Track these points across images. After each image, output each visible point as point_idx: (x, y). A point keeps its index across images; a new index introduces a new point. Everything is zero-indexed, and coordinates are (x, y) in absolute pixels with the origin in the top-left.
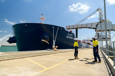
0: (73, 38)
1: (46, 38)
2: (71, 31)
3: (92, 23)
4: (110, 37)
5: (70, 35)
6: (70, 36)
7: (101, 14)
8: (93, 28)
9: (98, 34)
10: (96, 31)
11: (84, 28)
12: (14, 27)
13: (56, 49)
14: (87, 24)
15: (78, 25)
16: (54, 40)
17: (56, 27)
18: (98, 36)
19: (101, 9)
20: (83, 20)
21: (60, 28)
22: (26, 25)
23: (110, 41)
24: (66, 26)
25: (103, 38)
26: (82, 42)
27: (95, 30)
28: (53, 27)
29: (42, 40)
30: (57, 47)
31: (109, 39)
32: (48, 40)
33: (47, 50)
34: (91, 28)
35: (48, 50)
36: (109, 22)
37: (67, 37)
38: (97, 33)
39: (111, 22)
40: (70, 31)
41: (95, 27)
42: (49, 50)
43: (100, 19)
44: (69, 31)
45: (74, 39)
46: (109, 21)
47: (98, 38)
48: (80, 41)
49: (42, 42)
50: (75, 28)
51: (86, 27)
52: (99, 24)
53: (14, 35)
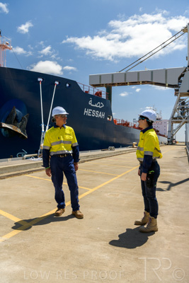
0: (106, 117)
1: (17, 116)
2: (100, 93)
3: (166, 71)
5: (96, 106)
6: (96, 109)
8: (170, 86)
9: (183, 103)
10: (176, 94)
11: (143, 83)
14: (152, 72)
15: (126, 74)
16: (45, 124)
17: (49, 79)
18: (183, 109)
26: (134, 127)
27: (176, 90)
28: (40, 79)
29: (4, 125)
32: (25, 123)
33: (20, 156)
34: (164, 85)
35: (26, 156)
37: (87, 112)
38: (180, 100)
40: (96, 91)
41: (177, 83)
44: (92, 91)
47: (181, 114)
48: (127, 124)
49: (3, 130)
50: (119, 84)
51: (150, 80)
52: (186, 74)
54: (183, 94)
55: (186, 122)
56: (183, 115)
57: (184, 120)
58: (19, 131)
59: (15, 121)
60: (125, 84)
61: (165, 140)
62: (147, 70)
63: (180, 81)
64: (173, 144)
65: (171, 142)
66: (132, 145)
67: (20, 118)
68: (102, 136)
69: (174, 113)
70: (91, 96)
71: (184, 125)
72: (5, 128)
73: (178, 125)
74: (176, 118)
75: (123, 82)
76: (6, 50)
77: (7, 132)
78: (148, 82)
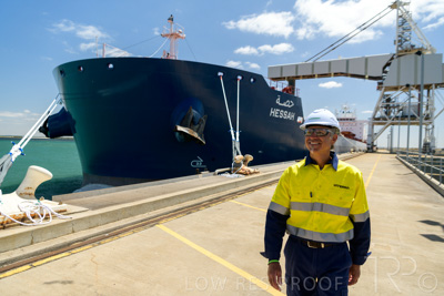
0: (296, 118)
1: (193, 118)
2: (290, 90)
3: (367, 59)
4: (432, 114)
5: (284, 105)
6: (284, 109)
7: (403, 23)
8: (370, 78)
9: (389, 100)
10: (379, 88)
11: (336, 74)
12: (61, 72)
13: (246, 168)
14: (348, 61)
15: (313, 65)
17: (231, 74)
18: (387, 107)
19: (405, 4)
20: (332, 48)
21: (246, 75)
22: (111, 66)
23: (430, 126)
24: (270, 69)
25: (404, 117)
27: (380, 84)
28: (220, 74)
29: (180, 128)
30: (250, 158)
31: (427, 118)
32: (203, 126)
34: (363, 77)
36: (433, 54)
37: (274, 113)
38: (384, 96)
39: (440, 56)
40: (285, 86)
41: (380, 74)
42: (220, 173)
43: (401, 41)
44: (280, 86)
45: (299, 119)
46: (432, 50)
47: (386, 113)
49: (177, 134)
50: (304, 77)
51: (344, 71)
52: (394, 62)
53: (63, 105)
54: (388, 89)
55: (393, 124)
56: (389, 114)
57: (389, 121)
58: (196, 135)
59: (192, 124)
60: (312, 76)
61: (364, 146)
62: (341, 58)
63: (384, 72)
64: (373, 152)
65: (371, 149)
67: (197, 121)
68: (291, 142)
69: (376, 112)
70: (279, 93)
71: (389, 127)
72: (181, 132)
73: (381, 127)
74: (378, 119)
76: (178, 39)
77: (183, 137)
78: (342, 74)
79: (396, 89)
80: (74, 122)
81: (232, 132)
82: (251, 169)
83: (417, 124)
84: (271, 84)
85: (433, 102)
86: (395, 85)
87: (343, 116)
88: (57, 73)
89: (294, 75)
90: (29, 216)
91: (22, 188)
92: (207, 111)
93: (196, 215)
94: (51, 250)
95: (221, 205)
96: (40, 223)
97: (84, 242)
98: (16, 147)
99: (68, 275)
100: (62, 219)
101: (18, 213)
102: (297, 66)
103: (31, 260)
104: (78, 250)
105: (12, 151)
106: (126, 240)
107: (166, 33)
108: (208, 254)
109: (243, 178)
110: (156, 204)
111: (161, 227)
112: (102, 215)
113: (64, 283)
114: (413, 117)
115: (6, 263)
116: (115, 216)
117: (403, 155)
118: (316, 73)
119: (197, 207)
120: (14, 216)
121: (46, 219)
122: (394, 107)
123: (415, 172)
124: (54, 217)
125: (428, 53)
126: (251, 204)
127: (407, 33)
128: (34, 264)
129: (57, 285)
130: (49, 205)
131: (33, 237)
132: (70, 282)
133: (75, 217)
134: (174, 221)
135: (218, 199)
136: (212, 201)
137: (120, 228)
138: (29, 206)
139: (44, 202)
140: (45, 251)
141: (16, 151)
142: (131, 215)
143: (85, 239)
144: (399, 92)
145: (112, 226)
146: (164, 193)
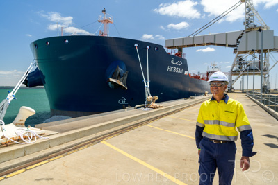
0: (184, 72)
1: (119, 73)
2: (180, 54)
3: (227, 34)
4: (268, 68)
5: (176, 64)
6: (176, 66)
7: (249, 11)
8: (229, 46)
9: (241, 60)
10: (234, 52)
11: (208, 44)
12: (35, 46)
13: (154, 104)
14: (215, 35)
15: (193, 38)
17: (143, 45)
18: (240, 64)
20: (205, 27)
21: (152, 45)
22: (67, 41)
23: (267, 75)
24: (166, 41)
25: (251, 70)
26: (203, 79)
27: (235, 49)
28: (136, 45)
29: (111, 80)
30: (156, 98)
31: (265, 70)
32: (126, 78)
34: (225, 45)
35: (136, 107)
36: (268, 31)
37: (170, 69)
38: (238, 57)
39: (273, 31)
40: (176, 52)
41: (235, 44)
42: (138, 108)
43: (248, 22)
44: (174, 52)
45: (186, 73)
46: (267, 28)
47: (239, 68)
49: (110, 83)
50: (188, 46)
51: (213, 42)
52: (244, 36)
53: (37, 66)
54: (240, 52)
55: (244, 75)
56: (241, 68)
57: (241, 73)
58: (121, 84)
59: (119, 77)
60: (193, 46)
62: (210, 34)
63: (238, 42)
64: (232, 92)
65: (230, 90)
66: (204, 94)
67: (122, 75)
68: (180, 87)
69: (233, 67)
70: (173, 56)
72: (112, 82)
74: (235, 71)
75: (192, 44)
76: (109, 24)
77: (113, 85)
78: (211, 44)
79: (245, 52)
80: (44, 77)
81: (145, 81)
82: (158, 105)
83: (259, 74)
84: (168, 51)
85: (268, 60)
86: (245, 50)
87: (212, 70)
88: (33, 46)
89: (181, 45)
90: (22, 138)
91: (16, 120)
92: (128, 68)
93: (125, 134)
94: (37, 159)
95: (140, 128)
96: (29, 142)
97: (57, 154)
98: (11, 94)
99: (50, 175)
100: (43, 139)
101: (15, 136)
102: (183, 39)
103: (25, 165)
104: (54, 158)
105: (8, 97)
106: (84, 152)
107: (101, 19)
108: (135, 159)
109: (153, 110)
110: (100, 129)
111: (104, 142)
112: (67, 136)
113: (47, 179)
114: (256, 70)
115: (10, 168)
116: (75, 136)
117: (250, 94)
118: (195, 43)
119: (125, 129)
120: (13, 138)
121: (33, 139)
122: (244, 64)
123: (258, 104)
124: (38, 138)
125: (265, 30)
126: (159, 127)
127: (251, 17)
128: (28, 168)
129: (44, 181)
130: (35, 131)
131: (25, 151)
132: (51, 179)
133: (51, 138)
134: (112, 139)
135: (138, 124)
136: (134, 126)
137: (78, 144)
138: (21, 132)
139: (31, 129)
140: (34, 159)
141: (10, 97)
142: (85, 136)
143: (57, 152)
144: (247, 54)
145: (74, 143)
146: (104, 121)
